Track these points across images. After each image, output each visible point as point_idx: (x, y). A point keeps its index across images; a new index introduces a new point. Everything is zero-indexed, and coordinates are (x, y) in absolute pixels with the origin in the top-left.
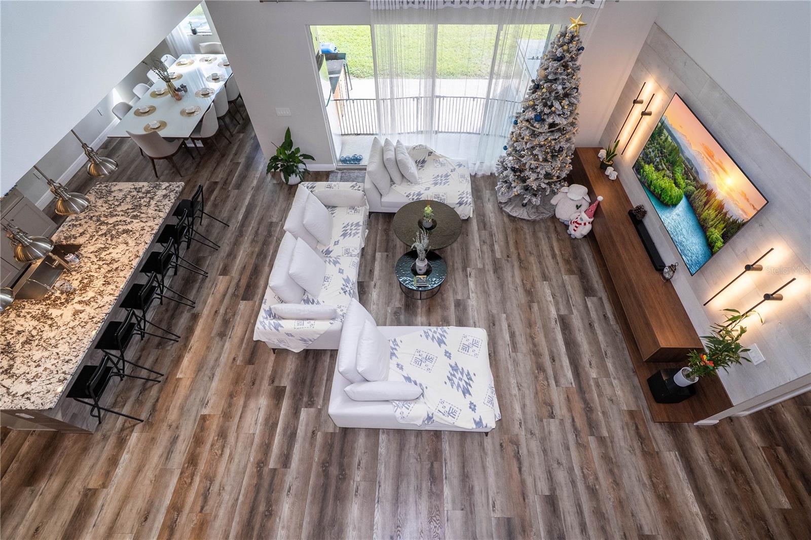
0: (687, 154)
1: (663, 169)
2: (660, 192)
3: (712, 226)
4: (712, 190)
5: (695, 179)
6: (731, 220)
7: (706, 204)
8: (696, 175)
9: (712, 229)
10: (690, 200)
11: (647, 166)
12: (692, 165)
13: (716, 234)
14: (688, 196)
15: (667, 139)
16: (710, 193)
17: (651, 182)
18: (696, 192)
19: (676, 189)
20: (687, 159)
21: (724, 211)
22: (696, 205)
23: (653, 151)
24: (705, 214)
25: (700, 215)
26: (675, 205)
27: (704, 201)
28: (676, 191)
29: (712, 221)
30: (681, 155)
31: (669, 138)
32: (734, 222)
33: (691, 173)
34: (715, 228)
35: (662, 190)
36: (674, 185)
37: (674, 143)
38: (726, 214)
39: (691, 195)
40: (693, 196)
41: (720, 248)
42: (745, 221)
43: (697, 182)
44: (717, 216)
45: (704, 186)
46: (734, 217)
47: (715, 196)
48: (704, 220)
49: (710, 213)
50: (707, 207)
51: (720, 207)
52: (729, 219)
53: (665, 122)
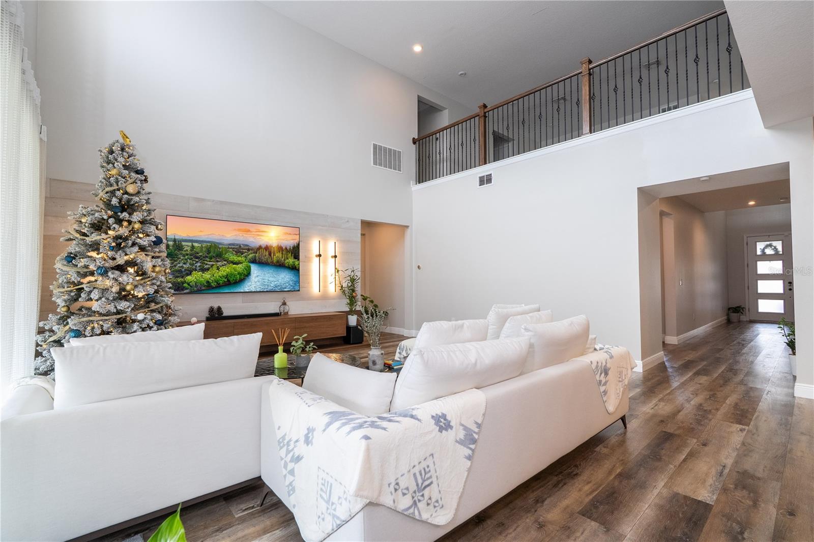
0: (226, 242)
1: (213, 265)
2: (226, 280)
3: (285, 260)
4: (267, 245)
5: (249, 250)
6: (292, 248)
7: (270, 254)
8: (247, 248)
9: (287, 261)
10: (257, 261)
11: (189, 278)
12: (237, 245)
13: (291, 261)
14: (254, 261)
15: (193, 247)
16: (267, 248)
17: (208, 282)
18: (257, 255)
19: (240, 266)
20: (230, 244)
21: (284, 248)
22: (264, 260)
23: (184, 264)
24: (275, 259)
25: (272, 262)
26: (248, 274)
27: (267, 254)
28: (240, 268)
29: (282, 258)
30: (220, 246)
31: (196, 245)
32: (294, 247)
33: (239, 249)
34: (287, 259)
35: (227, 277)
36: (234, 266)
37: (204, 245)
38: (286, 248)
39: (255, 259)
40: (257, 258)
41: (299, 264)
42: (297, 243)
43: (252, 249)
44: (282, 253)
45: (260, 247)
46: (292, 246)
47: (271, 247)
48: (278, 262)
49: (278, 256)
50: (272, 255)
51: (280, 249)
52: (290, 249)
53: (176, 238)
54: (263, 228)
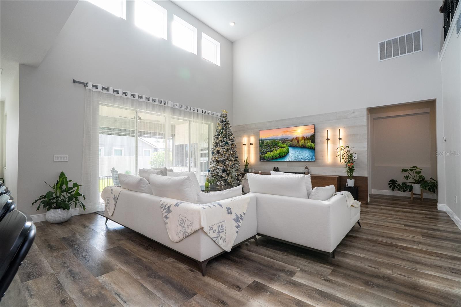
0: (279, 138)
1: (274, 149)
2: (279, 155)
3: (306, 144)
4: (296, 137)
5: (288, 141)
6: (310, 137)
7: (298, 142)
8: (287, 140)
9: (307, 144)
10: (292, 146)
11: (266, 155)
12: (283, 139)
13: (309, 144)
14: (290, 146)
15: (267, 142)
16: (296, 139)
17: (272, 156)
18: (292, 143)
19: (284, 148)
20: (280, 139)
21: (305, 137)
22: (295, 145)
23: (265, 149)
24: (301, 144)
25: (299, 146)
26: (288, 152)
27: (297, 141)
28: (284, 150)
29: (305, 143)
30: (277, 140)
31: (268, 141)
32: (311, 136)
33: (284, 141)
34: (307, 143)
35: (279, 154)
36: (282, 149)
37: (271, 141)
38: (307, 138)
39: (291, 145)
40: (292, 144)
41: (314, 146)
42: (313, 133)
43: (289, 140)
44: (305, 141)
45: (293, 139)
46: (310, 136)
47: (299, 138)
48: (302, 145)
49: (302, 142)
50: (299, 142)
51: (303, 138)
52: (309, 137)
53: (262, 139)
54: (295, 128)
